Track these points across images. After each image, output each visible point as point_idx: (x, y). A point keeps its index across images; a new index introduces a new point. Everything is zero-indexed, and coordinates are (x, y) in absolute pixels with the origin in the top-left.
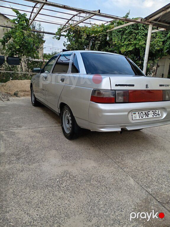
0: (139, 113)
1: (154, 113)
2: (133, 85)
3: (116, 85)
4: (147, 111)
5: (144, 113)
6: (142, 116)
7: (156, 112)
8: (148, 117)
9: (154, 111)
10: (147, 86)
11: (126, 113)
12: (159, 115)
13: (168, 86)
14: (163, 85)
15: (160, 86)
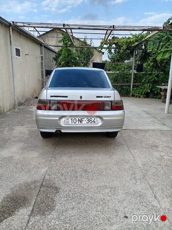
0: (72, 119)
1: (89, 121)
2: (67, 97)
3: (51, 96)
4: (81, 118)
5: (77, 120)
6: (75, 122)
7: (91, 120)
8: (81, 123)
9: (89, 118)
10: (81, 97)
11: (58, 118)
12: (95, 122)
13: (108, 97)
14: (102, 97)
15: (97, 97)
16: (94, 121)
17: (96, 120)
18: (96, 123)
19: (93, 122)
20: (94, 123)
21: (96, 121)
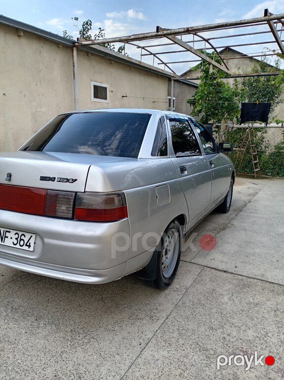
1: (19, 239)
4: (5, 229)
7: (23, 237)
8: (3, 243)
9: (20, 234)
10: (7, 177)
12: (29, 246)
13: (68, 180)
14: (53, 179)
15: (43, 179)
16: (28, 244)
17: (32, 242)
18: (31, 249)
19: (26, 245)
20: (27, 248)
21: (32, 245)
